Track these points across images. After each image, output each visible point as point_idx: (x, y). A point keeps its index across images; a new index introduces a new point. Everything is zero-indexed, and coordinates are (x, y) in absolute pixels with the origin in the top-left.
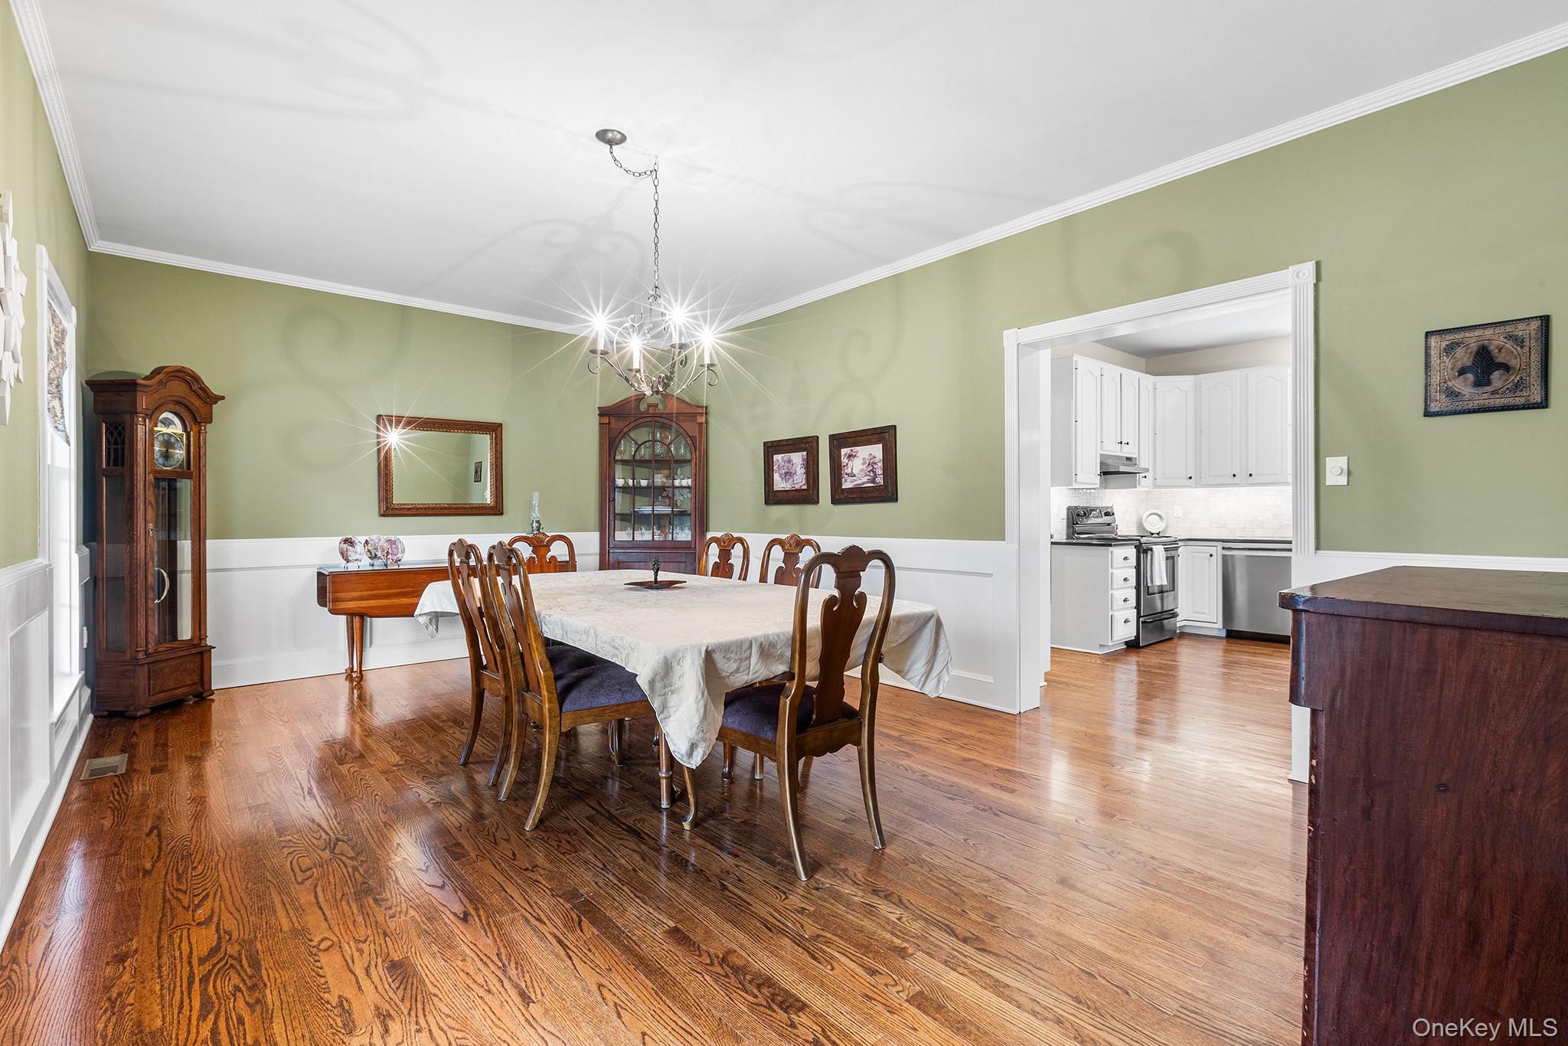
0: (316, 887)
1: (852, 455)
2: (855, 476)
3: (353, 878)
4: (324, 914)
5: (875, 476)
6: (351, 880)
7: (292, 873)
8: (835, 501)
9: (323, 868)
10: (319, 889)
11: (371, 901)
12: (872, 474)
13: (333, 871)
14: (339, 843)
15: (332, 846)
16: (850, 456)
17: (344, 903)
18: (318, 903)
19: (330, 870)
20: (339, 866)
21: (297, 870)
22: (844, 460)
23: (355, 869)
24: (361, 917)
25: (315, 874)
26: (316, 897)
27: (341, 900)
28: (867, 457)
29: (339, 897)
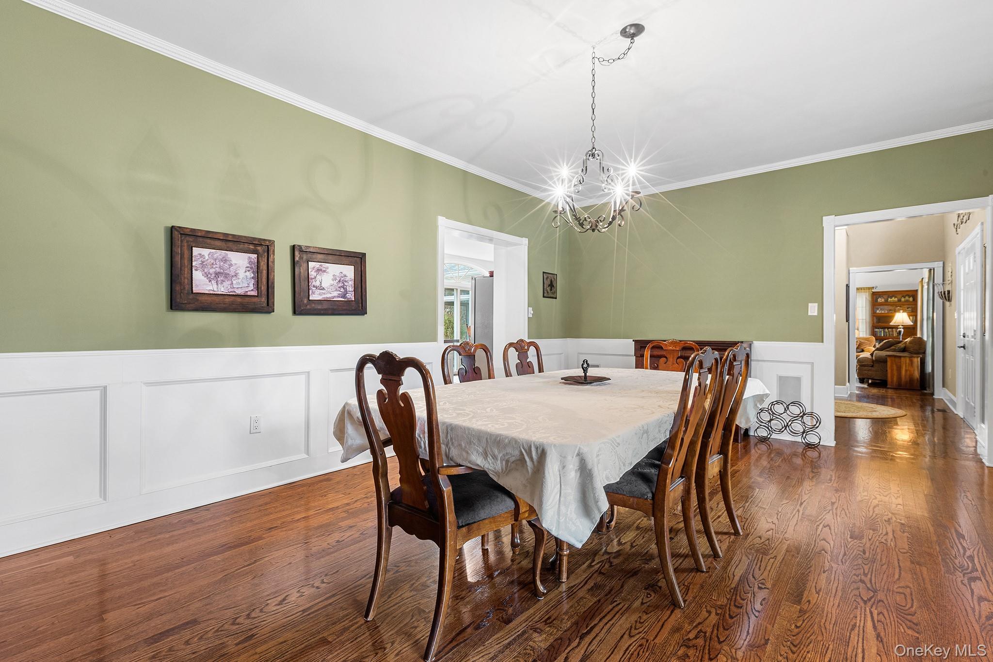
0: (898, 579)
1: (321, 270)
2: (323, 289)
3: (871, 570)
4: (899, 563)
5: (346, 292)
6: (872, 570)
7: (914, 598)
8: (298, 310)
9: (888, 588)
10: (897, 576)
11: (867, 554)
12: (342, 290)
13: (881, 582)
14: (866, 599)
15: (873, 600)
16: (319, 271)
17: (884, 562)
18: (900, 570)
19: (883, 583)
20: (875, 583)
21: (908, 597)
22: (312, 274)
23: (866, 575)
24: (878, 551)
25: (896, 587)
26: (900, 573)
27: (885, 564)
28: (337, 274)
29: (885, 567)
